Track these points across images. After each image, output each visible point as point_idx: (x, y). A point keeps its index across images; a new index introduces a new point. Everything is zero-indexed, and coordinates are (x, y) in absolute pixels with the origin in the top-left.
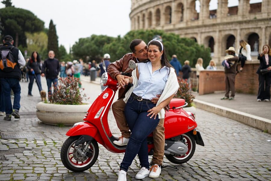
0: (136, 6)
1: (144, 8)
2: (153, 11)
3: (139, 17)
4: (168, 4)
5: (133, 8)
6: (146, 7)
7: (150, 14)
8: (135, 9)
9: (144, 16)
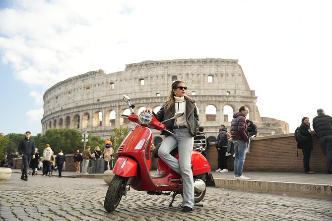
0: (48, 113)
1: (55, 115)
2: (64, 118)
3: (51, 122)
4: (77, 113)
5: (46, 115)
6: (58, 114)
7: (61, 120)
8: (47, 116)
9: (55, 121)
